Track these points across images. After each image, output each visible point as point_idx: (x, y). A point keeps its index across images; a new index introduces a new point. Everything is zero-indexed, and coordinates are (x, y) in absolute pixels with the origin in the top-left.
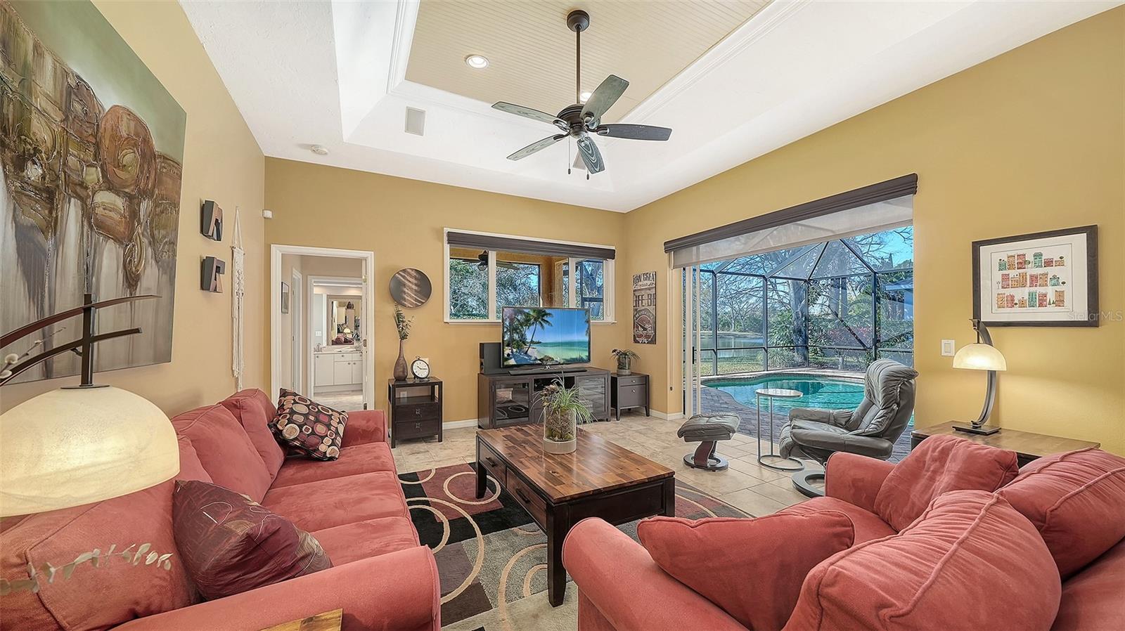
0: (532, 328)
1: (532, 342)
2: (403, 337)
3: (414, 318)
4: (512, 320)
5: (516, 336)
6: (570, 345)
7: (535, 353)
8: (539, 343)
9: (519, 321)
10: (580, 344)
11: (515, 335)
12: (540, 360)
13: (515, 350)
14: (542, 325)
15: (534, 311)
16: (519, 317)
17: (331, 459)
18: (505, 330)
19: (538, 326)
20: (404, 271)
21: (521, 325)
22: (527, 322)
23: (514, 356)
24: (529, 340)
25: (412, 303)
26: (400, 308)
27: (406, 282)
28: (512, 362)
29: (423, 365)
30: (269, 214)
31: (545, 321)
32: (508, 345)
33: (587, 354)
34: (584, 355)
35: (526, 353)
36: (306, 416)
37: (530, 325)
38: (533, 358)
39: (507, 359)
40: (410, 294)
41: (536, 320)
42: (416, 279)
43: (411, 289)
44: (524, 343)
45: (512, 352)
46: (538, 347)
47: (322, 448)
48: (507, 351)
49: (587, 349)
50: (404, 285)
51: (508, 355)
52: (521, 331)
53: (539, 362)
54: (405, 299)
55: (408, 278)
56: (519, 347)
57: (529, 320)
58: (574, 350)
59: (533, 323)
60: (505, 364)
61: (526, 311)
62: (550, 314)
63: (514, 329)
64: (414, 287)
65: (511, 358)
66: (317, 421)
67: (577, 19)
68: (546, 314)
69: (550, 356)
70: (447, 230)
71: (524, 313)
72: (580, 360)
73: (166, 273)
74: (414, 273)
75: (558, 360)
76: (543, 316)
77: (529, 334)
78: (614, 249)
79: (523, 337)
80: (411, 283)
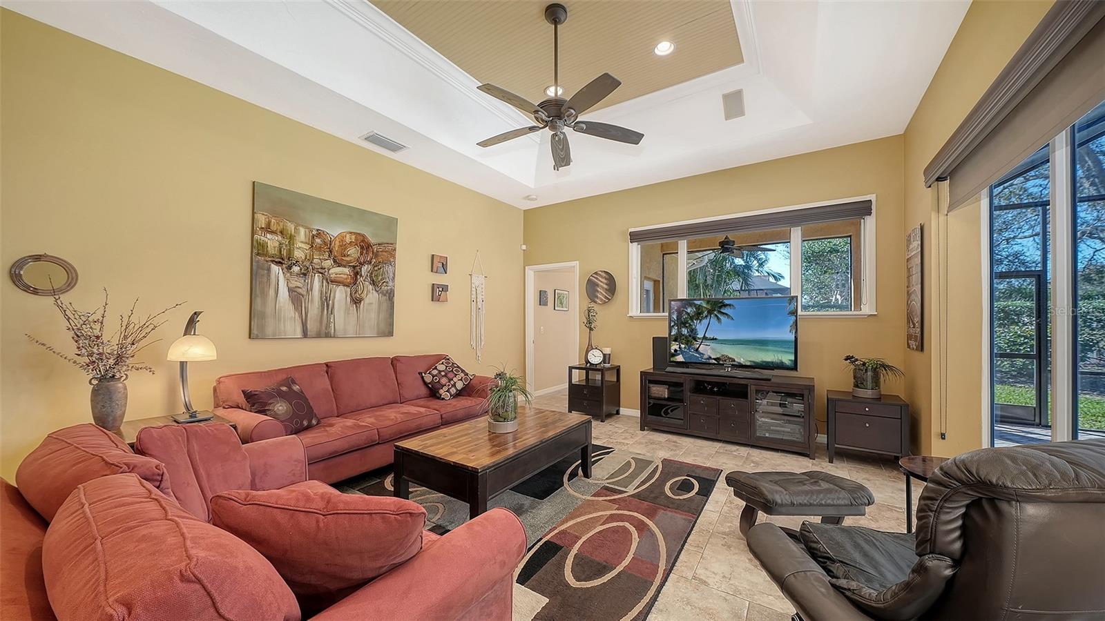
0: (705, 322)
1: (705, 338)
2: (591, 329)
3: (604, 315)
4: (680, 313)
5: (685, 331)
6: (762, 343)
7: (708, 351)
8: (713, 339)
9: (688, 314)
11: (683, 329)
12: (715, 359)
13: (683, 346)
14: (718, 318)
15: (708, 302)
16: (689, 310)
17: (443, 399)
18: (672, 324)
19: (713, 320)
20: (596, 273)
21: (692, 319)
22: (698, 315)
23: (683, 353)
24: (700, 335)
25: (601, 300)
26: (593, 304)
27: (599, 282)
28: (680, 358)
29: (598, 353)
31: (723, 313)
32: (675, 340)
33: (793, 358)
34: (787, 358)
35: (697, 350)
36: (440, 372)
37: (703, 318)
38: (706, 357)
39: (673, 355)
40: (601, 293)
41: (710, 312)
42: (606, 279)
43: (603, 287)
44: (695, 339)
45: (680, 348)
46: (713, 345)
47: (441, 391)
48: (675, 346)
49: (793, 351)
50: (598, 285)
51: (676, 351)
52: (690, 325)
53: (714, 361)
54: (597, 297)
55: (600, 279)
56: (688, 343)
57: (702, 313)
58: (768, 350)
59: (706, 316)
60: (672, 359)
61: (698, 302)
62: (729, 305)
63: (682, 323)
64: (605, 286)
65: (679, 354)
66: (445, 376)
67: (554, 14)
68: (726, 305)
69: (730, 356)
70: (630, 230)
71: (695, 305)
72: (780, 366)
73: (385, 295)
74: (603, 274)
75: (742, 361)
76: (720, 307)
77: (700, 328)
78: (872, 197)
79: (693, 332)
80: (602, 283)
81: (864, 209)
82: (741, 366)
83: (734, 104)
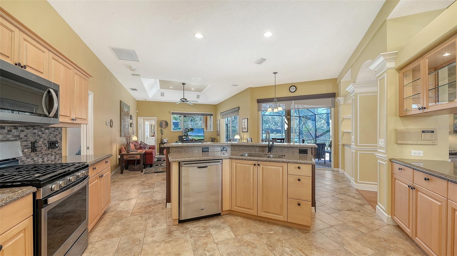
0: (190, 132)
1: (190, 135)
2: (162, 134)
3: (165, 131)
4: (185, 131)
5: (186, 134)
10: (202, 136)
12: (191, 139)
15: (190, 129)
16: (187, 130)
18: (183, 133)
20: (162, 121)
21: (187, 132)
24: (189, 135)
26: (162, 128)
28: (185, 140)
29: (166, 140)
30: (137, 111)
31: (193, 131)
34: (203, 138)
35: (188, 138)
36: (144, 144)
39: (183, 139)
40: (164, 126)
41: (191, 131)
43: (164, 124)
44: (188, 136)
48: (184, 137)
50: (163, 124)
56: (187, 136)
58: (200, 137)
66: (146, 145)
68: (193, 129)
69: (194, 138)
70: (172, 112)
72: (202, 140)
74: (165, 121)
77: (189, 133)
78: (213, 113)
79: (188, 134)
80: (164, 123)
81: (212, 115)
82: (196, 140)
83: (198, 97)
